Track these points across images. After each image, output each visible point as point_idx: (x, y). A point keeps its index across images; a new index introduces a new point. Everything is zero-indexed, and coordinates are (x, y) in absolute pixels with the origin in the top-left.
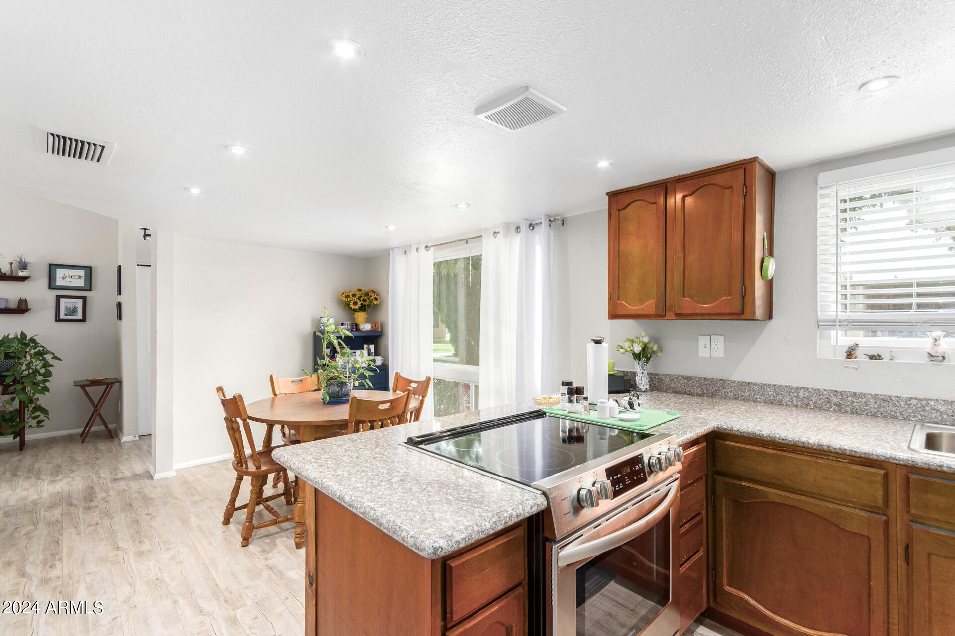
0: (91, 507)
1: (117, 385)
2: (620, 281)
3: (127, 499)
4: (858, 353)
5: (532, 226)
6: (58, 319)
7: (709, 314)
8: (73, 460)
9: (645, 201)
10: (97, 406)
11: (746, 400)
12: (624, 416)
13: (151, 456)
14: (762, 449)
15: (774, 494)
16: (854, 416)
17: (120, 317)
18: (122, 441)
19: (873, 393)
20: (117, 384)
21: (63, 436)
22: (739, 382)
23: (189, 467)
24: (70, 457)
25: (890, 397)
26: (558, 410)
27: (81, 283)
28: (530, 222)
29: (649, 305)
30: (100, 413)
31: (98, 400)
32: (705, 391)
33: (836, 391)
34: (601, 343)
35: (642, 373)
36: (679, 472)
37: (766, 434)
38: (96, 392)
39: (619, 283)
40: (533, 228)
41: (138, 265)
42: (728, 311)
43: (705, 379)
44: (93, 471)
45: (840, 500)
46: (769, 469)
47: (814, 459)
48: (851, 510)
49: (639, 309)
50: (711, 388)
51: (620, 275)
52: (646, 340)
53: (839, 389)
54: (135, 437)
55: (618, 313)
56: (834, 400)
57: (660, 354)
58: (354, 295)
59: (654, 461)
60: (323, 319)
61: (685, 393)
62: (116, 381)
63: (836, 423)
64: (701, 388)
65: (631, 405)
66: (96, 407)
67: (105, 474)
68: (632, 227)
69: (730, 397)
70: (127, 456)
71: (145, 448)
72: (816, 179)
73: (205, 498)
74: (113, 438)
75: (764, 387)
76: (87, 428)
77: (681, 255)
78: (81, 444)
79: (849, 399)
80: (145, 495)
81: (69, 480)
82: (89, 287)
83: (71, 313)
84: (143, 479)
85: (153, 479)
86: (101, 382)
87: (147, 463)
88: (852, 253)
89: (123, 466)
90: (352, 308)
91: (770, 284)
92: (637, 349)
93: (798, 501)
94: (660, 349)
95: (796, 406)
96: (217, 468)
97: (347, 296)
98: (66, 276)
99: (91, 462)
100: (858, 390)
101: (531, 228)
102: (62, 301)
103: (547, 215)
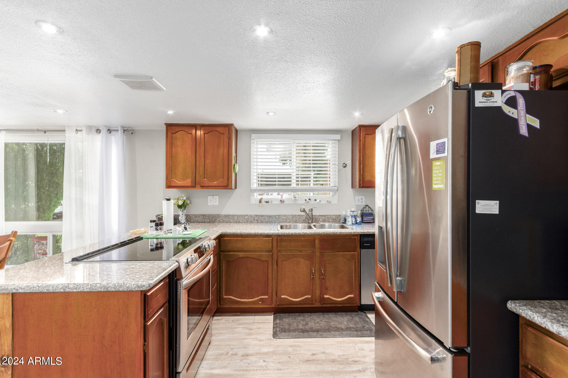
2: (173, 169)
4: (263, 201)
5: (109, 131)
7: (215, 186)
9: (186, 131)
11: (227, 222)
12: (185, 233)
14: (237, 238)
15: (241, 254)
16: (262, 223)
19: (267, 214)
22: (224, 215)
25: (271, 215)
26: (149, 235)
28: (108, 128)
29: (188, 182)
32: (211, 220)
33: (256, 215)
34: (170, 200)
35: (183, 215)
36: (212, 251)
37: (239, 232)
39: (172, 170)
40: (110, 133)
42: (223, 185)
43: (211, 215)
45: (260, 251)
46: (239, 245)
47: (253, 238)
48: (264, 253)
49: (183, 183)
50: (213, 219)
51: (173, 167)
52: (185, 198)
53: (257, 214)
55: (172, 185)
56: (256, 218)
57: (190, 205)
59: (207, 246)
61: (202, 222)
63: (258, 226)
64: (209, 219)
65: (186, 228)
68: (179, 143)
69: (221, 222)
72: (251, 136)
75: (233, 216)
77: (203, 160)
79: (260, 217)
88: (261, 165)
91: (236, 174)
92: (180, 203)
93: (249, 254)
94: (190, 203)
95: (244, 222)
100: (262, 214)
101: (109, 132)
103: (122, 127)
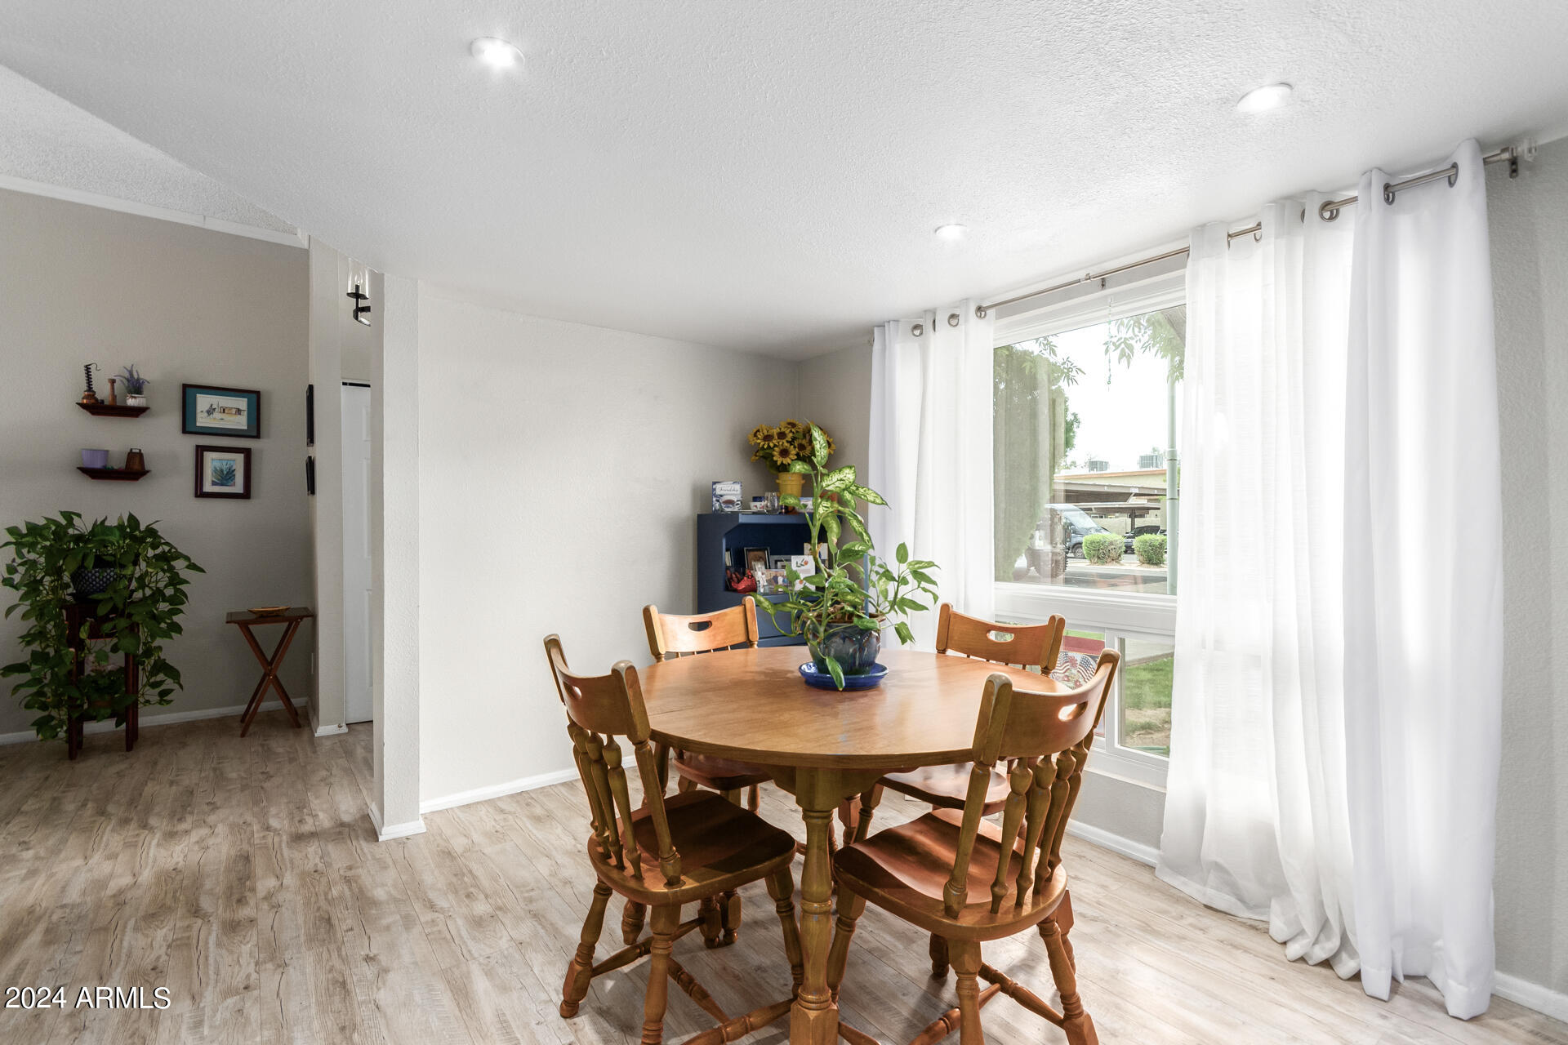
0: (239, 922)
1: (306, 623)
3: (322, 903)
6: (200, 493)
8: (219, 780)
10: (271, 663)
13: (372, 775)
17: (312, 489)
18: (316, 735)
20: (306, 621)
21: (210, 720)
23: (452, 809)
24: (215, 770)
27: (241, 422)
30: (276, 677)
31: (274, 650)
38: (268, 635)
41: (344, 384)
44: (255, 809)
54: (340, 727)
58: (782, 435)
60: (718, 486)
62: (305, 613)
66: (270, 665)
67: (279, 820)
70: (324, 773)
71: (360, 752)
73: (500, 909)
74: (299, 726)
76: (254, 705)
78: (240, 739)
80: (361, 890)
81: (204, 831)
82: (255, 430)
83: (225, 482)
84: (357, 838)
85: (377, 840)
86: (277, 616)
87: (365, 792)
89: (317, 798)
90: (779, 463)
96: (510, 813)
97: (768, 438)
98: (214, 409)
99: (254, 784)
102: (209, 457)
